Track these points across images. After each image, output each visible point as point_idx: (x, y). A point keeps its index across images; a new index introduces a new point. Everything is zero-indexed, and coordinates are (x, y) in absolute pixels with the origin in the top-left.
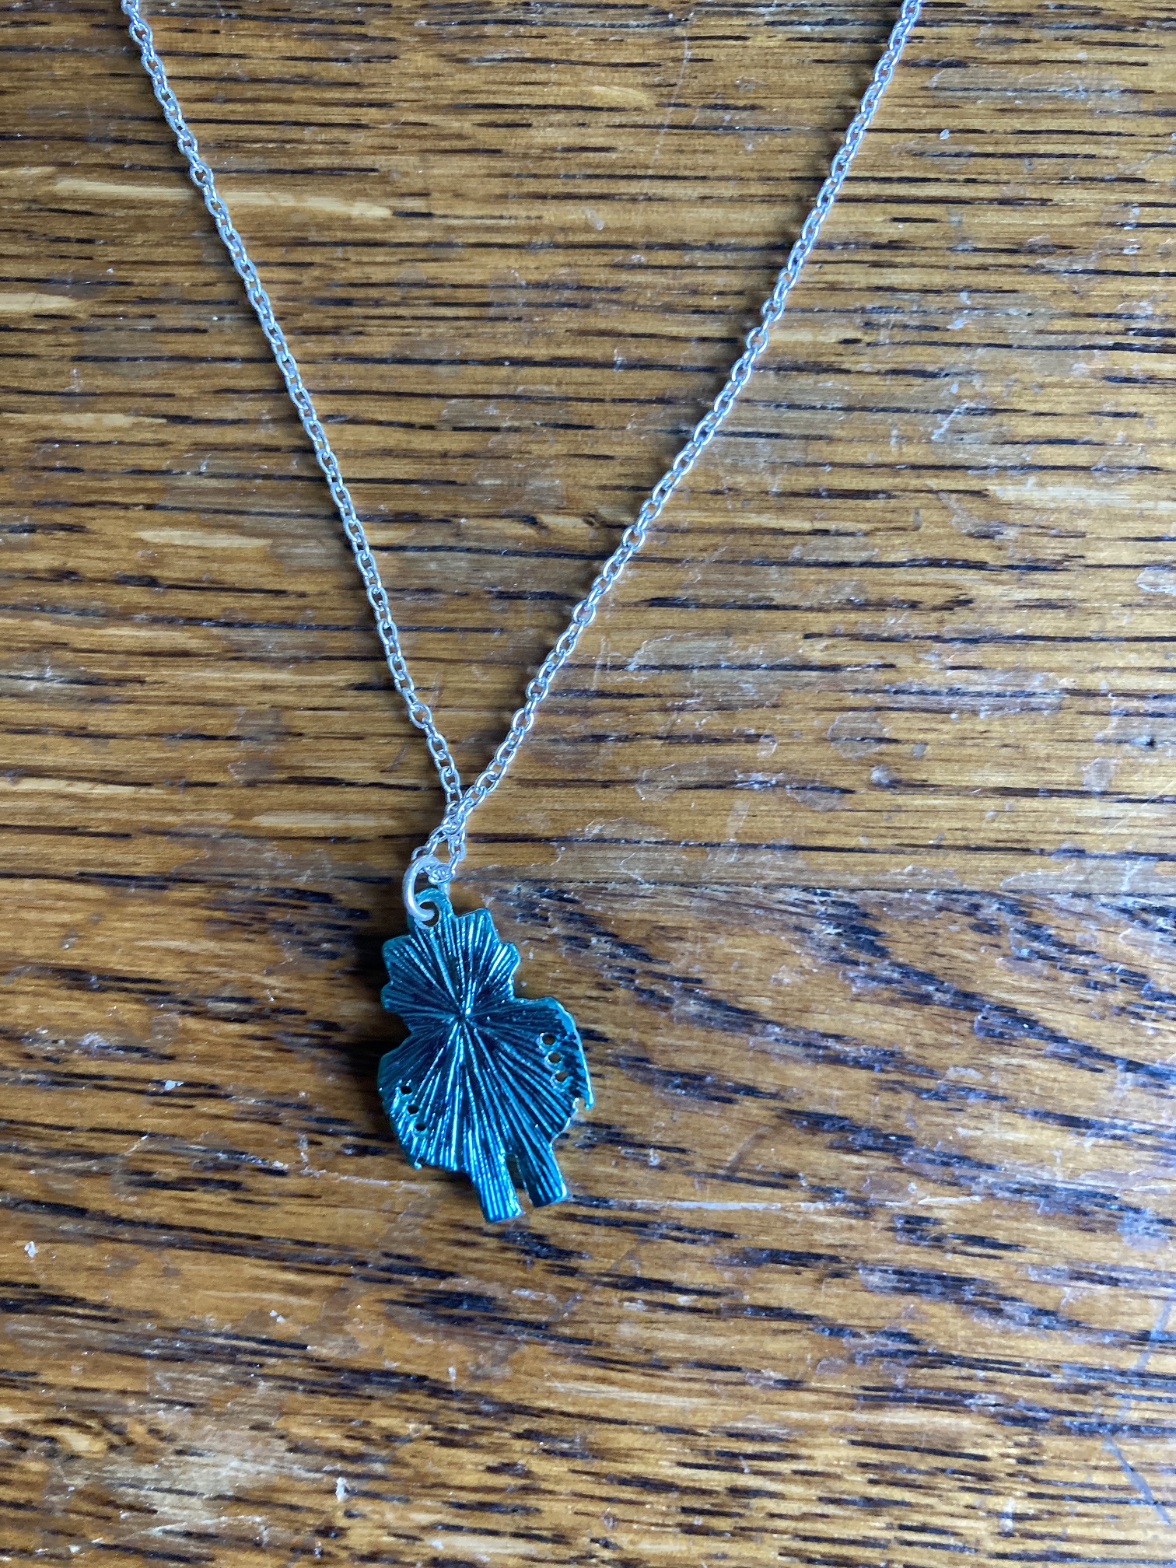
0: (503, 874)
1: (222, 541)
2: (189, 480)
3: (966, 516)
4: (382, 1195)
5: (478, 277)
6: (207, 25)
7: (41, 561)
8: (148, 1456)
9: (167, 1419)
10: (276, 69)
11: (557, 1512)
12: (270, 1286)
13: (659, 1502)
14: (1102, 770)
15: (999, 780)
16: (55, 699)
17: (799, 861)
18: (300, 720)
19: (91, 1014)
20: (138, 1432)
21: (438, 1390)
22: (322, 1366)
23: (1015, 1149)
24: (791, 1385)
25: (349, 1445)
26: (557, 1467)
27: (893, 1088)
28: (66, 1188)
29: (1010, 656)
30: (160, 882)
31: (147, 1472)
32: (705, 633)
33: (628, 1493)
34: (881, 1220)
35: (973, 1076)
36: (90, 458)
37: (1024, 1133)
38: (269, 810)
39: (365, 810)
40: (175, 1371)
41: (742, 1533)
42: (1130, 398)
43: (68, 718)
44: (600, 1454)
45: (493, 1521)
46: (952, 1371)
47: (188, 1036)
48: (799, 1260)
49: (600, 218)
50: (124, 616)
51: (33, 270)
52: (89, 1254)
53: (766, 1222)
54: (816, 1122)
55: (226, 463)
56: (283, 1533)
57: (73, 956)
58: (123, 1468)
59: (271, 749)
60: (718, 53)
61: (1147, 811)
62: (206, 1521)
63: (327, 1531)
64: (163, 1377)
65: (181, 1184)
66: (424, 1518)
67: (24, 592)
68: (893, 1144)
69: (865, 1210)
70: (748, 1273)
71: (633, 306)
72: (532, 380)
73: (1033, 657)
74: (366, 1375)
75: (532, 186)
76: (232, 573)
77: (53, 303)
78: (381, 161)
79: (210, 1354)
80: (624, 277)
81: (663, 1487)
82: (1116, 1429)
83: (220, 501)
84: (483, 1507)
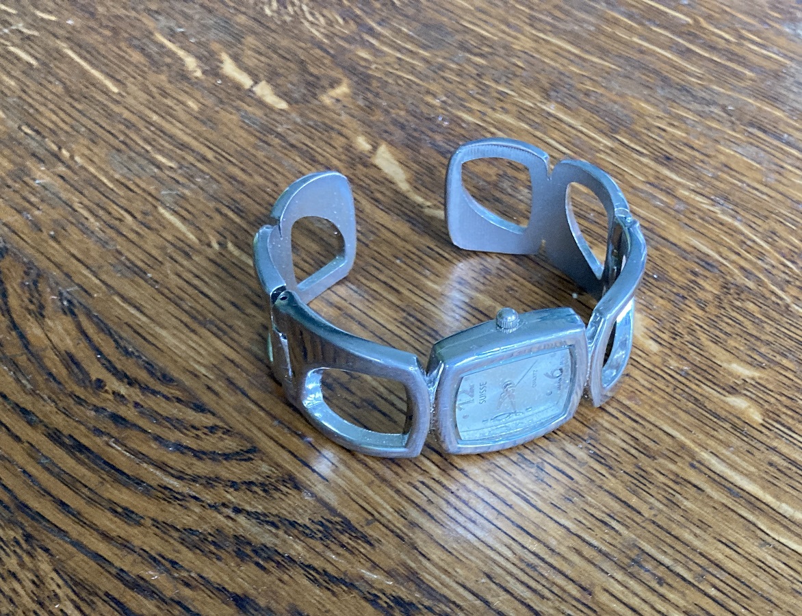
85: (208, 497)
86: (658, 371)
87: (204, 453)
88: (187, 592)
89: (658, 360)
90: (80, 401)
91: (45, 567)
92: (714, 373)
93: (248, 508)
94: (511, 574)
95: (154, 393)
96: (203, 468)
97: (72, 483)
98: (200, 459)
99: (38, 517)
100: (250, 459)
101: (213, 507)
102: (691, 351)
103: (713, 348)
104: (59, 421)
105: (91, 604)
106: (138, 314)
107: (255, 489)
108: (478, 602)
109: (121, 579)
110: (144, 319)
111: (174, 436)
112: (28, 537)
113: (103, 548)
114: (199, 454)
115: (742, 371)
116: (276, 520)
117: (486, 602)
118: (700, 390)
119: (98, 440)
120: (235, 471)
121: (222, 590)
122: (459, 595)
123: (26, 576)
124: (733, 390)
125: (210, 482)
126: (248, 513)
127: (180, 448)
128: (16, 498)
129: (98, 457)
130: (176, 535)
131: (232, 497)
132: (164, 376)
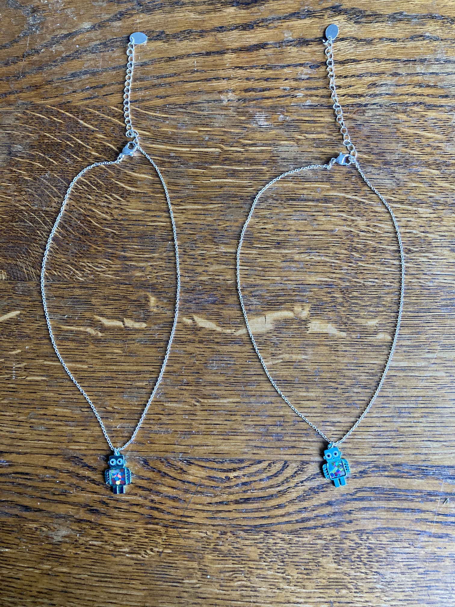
0: (100, 454)
1: (65, 410)
2: (61, 402)
3: (161, 408)
4: (84, 496)
5: (99, 376)
6: (64, 341)
7: (42, 413)
8: (53, 531)
9: (56, 526)
10: (73, 347)
11: (106, 538)
12: (70, 508)
13: (119, 537)
14: (177, 441)
15: (164, 443)
16: (44, 431)
17: (139, 453)
18: (75, 434)
19: (48, 472)
20: (52, 528)
21: (91, 522)
22: (76, 519)
23: (165, 491)
24: (136, 521)
25: (79, 529)
26: (106, 532)
27: (150, 483)
28: (44, 495)
29: (166, 426)
30: (57, 455)
31: (53, 533)
32: (127, 423)
33: (115, 536)
34: (148, 500)
35: (160, 482)
36: (48, 399)
37: (166, 489)
38: (71, 446)
39: (83, 446)
40: (57, 519)
41: (129, 541)
42: (183, 392)
43: (45, 433)
44: (111, 530)
45: (98, 539)
46: (156, 520)
47: (60, 475)
48: (137, 505)
49: (115, 368)
50: (53, 420)
51: (41, 374)
52: (47, 504)
53: (133, 500)
54: (140, 487)
55: (66, 400)
56: (71, 541)
57: (45, 465)
58: (50, 533)
59: (71, 438)
60: (131, 346)
61: (183, 447)
62: (61, 540)
63: (76, 541)
64: (56, 520)
65: (58, 495)
66: (88, 539)
67: (40, 416)
68: (150, 490)
69: (146, 499)
70: (131, 506)
71: (119, 380)
72: (106, 390)
73: (168, 426)
74: (82, 520)
75: (106, 363)
76: (66, 415)
77: (44, 378)
78: (86, 360)
79: (62, 517)
80: (118, 376)
81: (120, 535)
82: (178, 528)
83: (65, 405)
84: (96, 538)
85: (292, 485)
86: (352, 342)
87: (276, 474)
88: (315, 512)
89: (349, 338)
90: (230, 487)
91: (280, 535)
92: (366, 330)
93: (303, 479)
94: (377, 442)
95: (244, 468)
96: (281, 478)
97: (258, 510)
98: (277, 476)
99: (262, 526)
100: (288, 466)
101: (296, 486)
102: (355, 327)
103: (359, 321)
104: (232, 497)
105: (300, 534)
106: (208, 448)
107: (298, 473)
108: (377, 456)
109: (299, 522)
110: (211, 447)
111: (264, 476)
112: (266, 532)
113: (286, 519)
114: (276, 475)
115: (372, 323)
116: (313, 477)
117: (379, 455)
118: (368, 340)
119: (248, 494)
120: (288, 472)
121: (322, 505)
122: (372, 458)
123: (278, 541)
124: (376, 333)
125: (287, 480)
126: (305, 480)
127: (269, 478)
128: (251, 526)
129: (254, 498)
130: (296, 501)
131: (297, 480)
132: (239, 460)
